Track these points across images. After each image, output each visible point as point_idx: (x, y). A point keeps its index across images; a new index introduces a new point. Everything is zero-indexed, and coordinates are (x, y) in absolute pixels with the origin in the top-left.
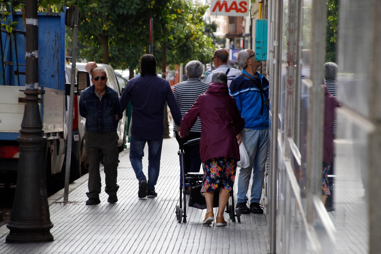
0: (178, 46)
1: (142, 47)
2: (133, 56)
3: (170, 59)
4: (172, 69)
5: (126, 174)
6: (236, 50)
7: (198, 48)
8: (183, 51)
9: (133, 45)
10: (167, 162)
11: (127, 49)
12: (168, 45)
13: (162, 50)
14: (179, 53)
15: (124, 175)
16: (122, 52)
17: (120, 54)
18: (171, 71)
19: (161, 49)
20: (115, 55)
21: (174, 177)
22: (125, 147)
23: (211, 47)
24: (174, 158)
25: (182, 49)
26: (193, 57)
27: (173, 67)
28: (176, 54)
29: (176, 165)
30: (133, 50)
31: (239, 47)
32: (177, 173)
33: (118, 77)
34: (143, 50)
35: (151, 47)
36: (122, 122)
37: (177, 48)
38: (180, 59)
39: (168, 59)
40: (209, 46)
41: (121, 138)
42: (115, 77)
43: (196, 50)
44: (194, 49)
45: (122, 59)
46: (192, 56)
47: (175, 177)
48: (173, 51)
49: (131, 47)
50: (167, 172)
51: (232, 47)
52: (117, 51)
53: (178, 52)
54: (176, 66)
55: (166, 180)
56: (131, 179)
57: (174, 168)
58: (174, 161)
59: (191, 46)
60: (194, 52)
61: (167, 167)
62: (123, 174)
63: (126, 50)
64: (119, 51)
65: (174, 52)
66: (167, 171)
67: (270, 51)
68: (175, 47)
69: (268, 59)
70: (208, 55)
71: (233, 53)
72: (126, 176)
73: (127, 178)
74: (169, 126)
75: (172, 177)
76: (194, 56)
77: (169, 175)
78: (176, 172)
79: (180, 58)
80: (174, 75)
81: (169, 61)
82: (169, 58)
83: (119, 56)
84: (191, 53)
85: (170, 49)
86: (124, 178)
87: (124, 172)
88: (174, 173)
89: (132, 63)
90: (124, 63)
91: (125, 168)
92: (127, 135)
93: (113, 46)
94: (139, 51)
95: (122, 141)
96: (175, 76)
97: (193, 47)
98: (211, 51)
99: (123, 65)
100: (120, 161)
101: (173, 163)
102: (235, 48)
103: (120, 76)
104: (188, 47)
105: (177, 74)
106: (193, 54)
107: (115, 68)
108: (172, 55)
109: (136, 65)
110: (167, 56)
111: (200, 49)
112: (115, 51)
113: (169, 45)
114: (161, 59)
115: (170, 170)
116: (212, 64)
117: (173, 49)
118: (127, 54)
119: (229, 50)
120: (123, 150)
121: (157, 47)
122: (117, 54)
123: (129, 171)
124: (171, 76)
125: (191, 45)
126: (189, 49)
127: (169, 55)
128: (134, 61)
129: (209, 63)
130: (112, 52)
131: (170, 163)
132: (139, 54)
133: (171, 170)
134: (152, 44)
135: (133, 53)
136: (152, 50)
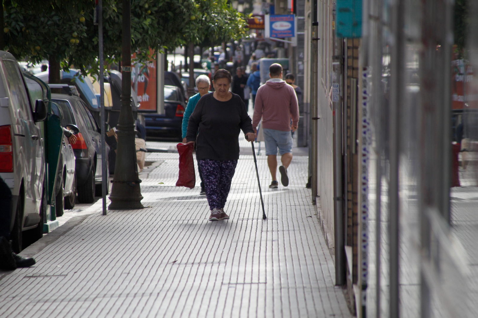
0: (156, 9)
1: (79, 12)
2: (57, 31)
3: (139, 36)
4: (143, 58)
5: (50, 288)
6: (279, 15)
7: (198, 13)
8: (166, 20)
9: (57, 8)
10: (139, 262)
11: (44, 17)
12: (133, 8)
13: (121, 17)
14: (158, 23)
15: (45, 293)
16: (31, 23)
17: (27, 28)
18: (140, 64)
19: (118, 17)
20: (16, 30)
21: (156, 295)
22: (44, 229)
23: (225, 11)
24: (153, 252)
25: (164, 14)
26: (188, 32)
27: (146, 54)
28: (151, 25)
29: (159, 268)
30: (56, 18)
31: (285, 9)
32: (161, 286)
33: (26, 78)
34: (79, 19)
35: (98, 11)
36: (37, 175)
37: (152, 14)
38: (161, 38)
39: (134, 36)
40: (221, 8)
41: (37, 211)
42: (20, 77)
43: (193, 18)
44: (190, 15)
45: (34, 38)
46: (187, 30)
47: (159, 294)
48: (145, 18)
49: (53, 13)
50: (139, 284)
51: (268, 9)
52: (22, 22)
53: (155, 22)
54: (151, 52)
55: (140, 300)
56: (62, 300)
57: (156, 274)
58: (155, 257)
59: (183, 9)
60: (190, 22)
61: (140, 271)
62: (42, 289)
63: (42, 19)
64: (26, 19)
65: (148, 22)
66: (141, 281)
67: (370, 17)
68: (149, 12)
69: (365, 32)
70: (220, 28)
71: (271, 23)
72: (49, 295)
73: (54, 298)
74: (140, 181)
75: (151, 294)
76: (192, 30)
77: (146, 291)
78: (159, 283)
79: (159, 35)
80: (144, 71)
81: (136, 42)
82: (136, 36)
83: (27, 31)
84: (183, 24)
85: (138, 16)
86: (46, 298)
87: (46, 285)
88: (156, 285)
89: (56, 46)
90: (38, 48)
91: (46, 276)
92: (49, 203)
93: (13, 11)
94: (70, 20)
95: (39, 218)
96: (147, 74)
97: (188, 12)
98: (226, 19)
99: (36, 51)
100: (36, 260)
101: (152, 262)
102: (276, 13)
103: (31, 76)
104: (177, 11)
105: (151, 69)
106: (187, 26)
107: (18, 57)
108: (143, 28)
109: (64, 52)
110: (132, 30)
111: (203, 15)
112: (17, 21)
113: (136, 7)
114: (119, 38)
115: (147, 279)
116: (226, 47)
117: (143, 16)
118: (44, 28)
119: (263, 17)
120: (40, 236)
121: (110, 12)
122: (21, 28)
123: (57, 282)
124: (140, 75)
125: (183, 7)
126: (178, 14)
127: (135, 29)
128: (60, 44)
129: (219, 44)
130: (11, 23)
131: (145, 263)
132: (71, 28)
133: (149, 279)
134: (101, 6)
135: (55, 24)
136: (100, 18)
